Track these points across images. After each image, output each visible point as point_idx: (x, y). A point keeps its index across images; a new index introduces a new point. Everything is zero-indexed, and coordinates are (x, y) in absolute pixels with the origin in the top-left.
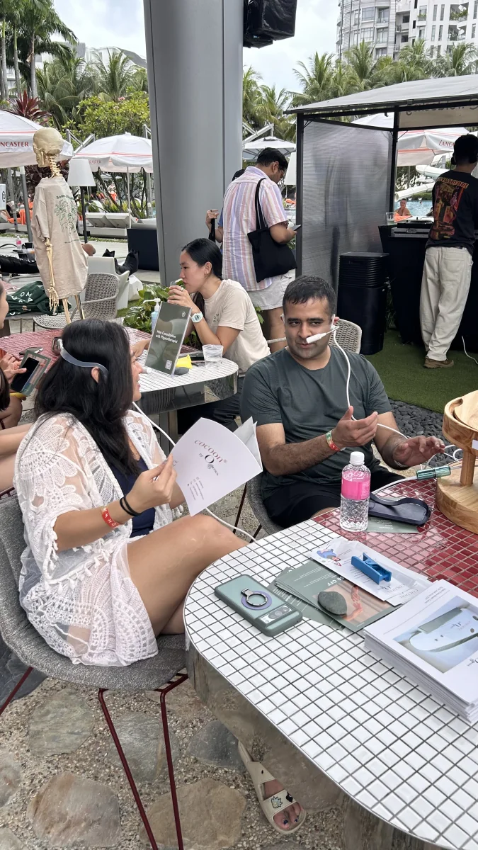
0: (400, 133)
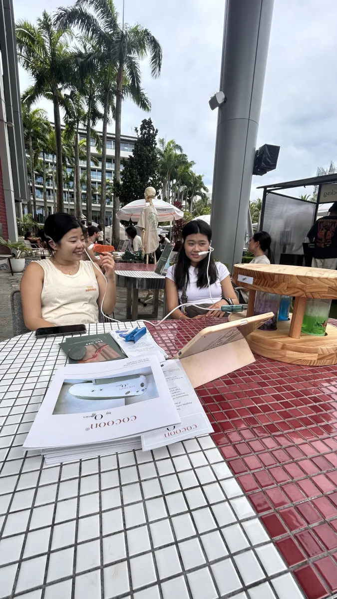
0: (320, 205)
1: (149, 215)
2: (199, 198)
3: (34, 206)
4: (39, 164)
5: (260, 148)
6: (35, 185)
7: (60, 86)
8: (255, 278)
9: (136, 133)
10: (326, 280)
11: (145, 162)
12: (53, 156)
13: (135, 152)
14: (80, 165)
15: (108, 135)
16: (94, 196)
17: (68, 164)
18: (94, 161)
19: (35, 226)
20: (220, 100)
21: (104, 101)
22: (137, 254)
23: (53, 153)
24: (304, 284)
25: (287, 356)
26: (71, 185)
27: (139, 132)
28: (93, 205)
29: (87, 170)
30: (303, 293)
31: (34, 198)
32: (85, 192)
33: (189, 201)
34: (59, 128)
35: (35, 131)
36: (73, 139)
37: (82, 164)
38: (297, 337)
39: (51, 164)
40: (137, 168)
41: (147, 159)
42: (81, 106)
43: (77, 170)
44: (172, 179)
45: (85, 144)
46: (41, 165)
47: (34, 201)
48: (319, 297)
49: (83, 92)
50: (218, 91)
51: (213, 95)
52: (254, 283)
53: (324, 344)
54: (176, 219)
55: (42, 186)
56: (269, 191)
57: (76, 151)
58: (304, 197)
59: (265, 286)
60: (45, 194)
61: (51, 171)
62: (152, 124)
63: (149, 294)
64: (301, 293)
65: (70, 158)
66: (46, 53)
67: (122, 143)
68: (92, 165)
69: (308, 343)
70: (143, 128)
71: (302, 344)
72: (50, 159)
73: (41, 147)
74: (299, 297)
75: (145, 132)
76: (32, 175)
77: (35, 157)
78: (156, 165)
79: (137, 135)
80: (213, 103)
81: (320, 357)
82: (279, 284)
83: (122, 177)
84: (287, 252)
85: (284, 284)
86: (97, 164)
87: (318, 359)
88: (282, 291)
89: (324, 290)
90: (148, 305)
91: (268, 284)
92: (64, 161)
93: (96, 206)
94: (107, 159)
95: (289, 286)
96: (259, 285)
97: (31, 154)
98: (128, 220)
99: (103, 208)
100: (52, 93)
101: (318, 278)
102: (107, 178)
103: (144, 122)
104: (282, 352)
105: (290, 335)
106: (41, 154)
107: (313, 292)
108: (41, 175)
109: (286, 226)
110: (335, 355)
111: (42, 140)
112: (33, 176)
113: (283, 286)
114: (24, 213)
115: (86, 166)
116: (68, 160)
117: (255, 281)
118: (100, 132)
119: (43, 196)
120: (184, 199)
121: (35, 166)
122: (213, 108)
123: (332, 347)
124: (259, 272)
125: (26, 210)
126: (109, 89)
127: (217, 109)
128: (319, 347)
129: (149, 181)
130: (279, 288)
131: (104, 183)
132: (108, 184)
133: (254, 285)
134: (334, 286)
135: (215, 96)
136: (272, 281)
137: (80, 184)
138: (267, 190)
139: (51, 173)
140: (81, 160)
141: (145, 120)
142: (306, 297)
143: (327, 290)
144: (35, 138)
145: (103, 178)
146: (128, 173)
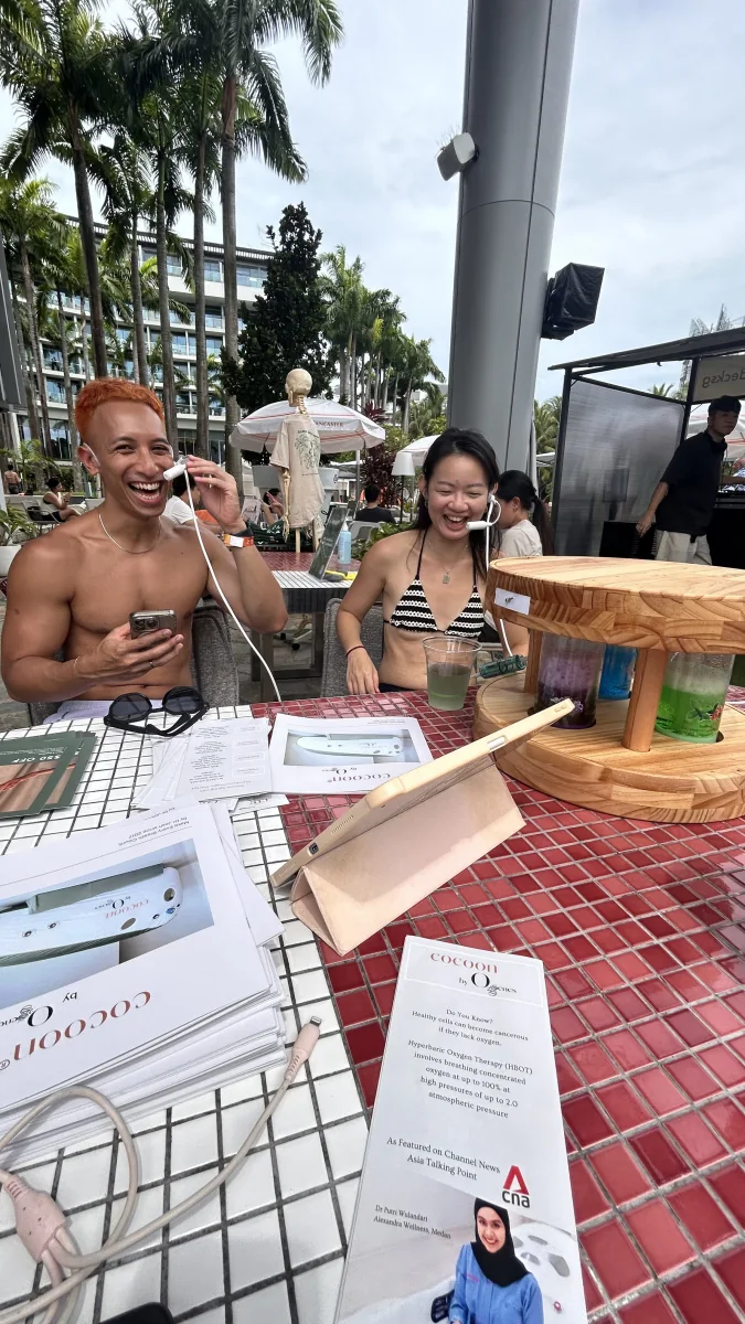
1: (297, 436)
2: (423, 395)
3: (45, 421)
4: (50, 320)
5: (558, 273)
6: (44, 371)
7: (87, 125)
8: (534, 599)
9: (270, 240)
10: (717, 604)
11: (294, 312)
12: (82, 300)
13: (268, 287)
14: (145, 322)
15: (206, 248)
16: (184, 394)
17: (117, 318)
18: (178, 312)
19: (50, 467)
20: (464, 154)
21: (196, 163)
22: (275, 530)
23: (79, 292)
24: (656, 615)
25: (613, 798)
26: (129, 371)
27: (278, 238)
28: (179, 415)
29: (163, 332)
30: (656, 637)
31: (43, 401)
32: (161, 385)
33: (402, 404)
34: (90, 230)
35: (34, 238)
36: (127, 258)
37: (150, 318)
38: (644, 747)
39: (78, 320)
40: (275, 326)
41: (297, 303)
42: (140, 176)
43: (139, 334)
44: (360, 353)
45: (155, 269)
46: (55, 321)
47: (45, 409)
48: (701, 650)
49: (143, 140)
50: (460, 133)
51: (446, 143)
52: (532, 611)
53: (712, 768)
54: (369, 446)
55: (61, 374)
56: (578, 376)
57: (134, 287)
58: (659, 388)
59: (560, 620)
60: (69, 391)
61: (79, 336)
62: (308, 218)
63: (304, 623)
64: (650, 638)
65: (121, 306)
66: (49, 42)
67: (239, 266)
68: (174, 322)
69: (669, 764)
70: (285, 227)
71: (654, 767)
72: (75, 306)
73: (50, 279)
74: (646, 649)
75: (292, 238)
76: (35, 348)
77: (39, 302)
78: (321, 318)
79: (271, 246)
80: (447, 162)
81: (699, 801)
82: (594, 614)
83: (240, 347)
84: (619, 518)
85: (607, 614)
86: (184, 318)
87: (694, 808)
88: (602, 633)
89: (711, 630)
90: (301, 647)
91: (566, 616)
92: (108, 312)
93: (187, 417)
94: (206, 306)
95: (621, 621)
96: (544, 616)
97: (29, 295)
98: (260, 451)
99: (202, 422)
100: (69, 145)
101: (697, 600)
102: (209, 351)
103: (289, 211)
104: (603, 789)
105: (624, 742)
106: (54, 296)
107: (682, 637)
108: (55, 345)
109: (618, 459)
110: (739, 795)
111: (52, 260)
112: (38, 349)
113: (605, 618)
114: (22, 437)
115: (159, 324)
116: (118, 310)
117: (535, 607)
118: (189, 241)
119: (64, 395)
120: (390, 399)
121: (40, 324)
122: (447, 175)
123: (732, 775)
124: (543, 583)
125: (26, 429)
126: (204, 132)
127: (457, 177)
128: (696, 777)
129: (305, 357)
130: (596, 623)
131: (204, 365)
132: (212, 367)
133: (533, 618)
134: (740, 619)
135: (452, 144)
136: (577, 606)
137: (149, 368)
138: (572, 373)
139: (79, 340)
140: (149, 309)
141: (291, 207)
142: (663, 648)
143: (719, 631)
144: (37, 256)
145: (200, 352)
146: (255, 339)
